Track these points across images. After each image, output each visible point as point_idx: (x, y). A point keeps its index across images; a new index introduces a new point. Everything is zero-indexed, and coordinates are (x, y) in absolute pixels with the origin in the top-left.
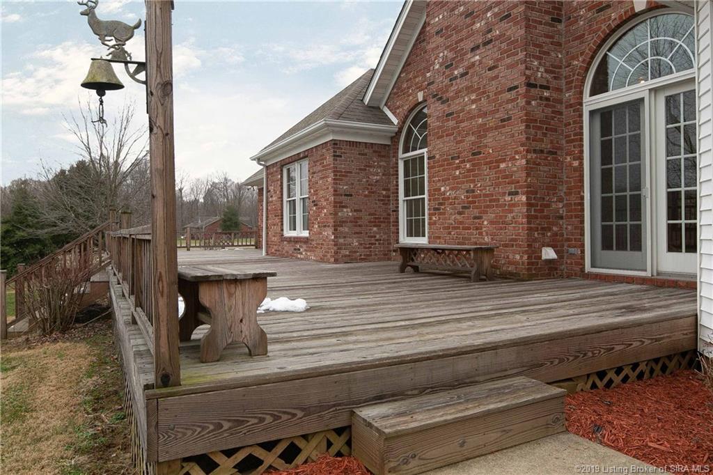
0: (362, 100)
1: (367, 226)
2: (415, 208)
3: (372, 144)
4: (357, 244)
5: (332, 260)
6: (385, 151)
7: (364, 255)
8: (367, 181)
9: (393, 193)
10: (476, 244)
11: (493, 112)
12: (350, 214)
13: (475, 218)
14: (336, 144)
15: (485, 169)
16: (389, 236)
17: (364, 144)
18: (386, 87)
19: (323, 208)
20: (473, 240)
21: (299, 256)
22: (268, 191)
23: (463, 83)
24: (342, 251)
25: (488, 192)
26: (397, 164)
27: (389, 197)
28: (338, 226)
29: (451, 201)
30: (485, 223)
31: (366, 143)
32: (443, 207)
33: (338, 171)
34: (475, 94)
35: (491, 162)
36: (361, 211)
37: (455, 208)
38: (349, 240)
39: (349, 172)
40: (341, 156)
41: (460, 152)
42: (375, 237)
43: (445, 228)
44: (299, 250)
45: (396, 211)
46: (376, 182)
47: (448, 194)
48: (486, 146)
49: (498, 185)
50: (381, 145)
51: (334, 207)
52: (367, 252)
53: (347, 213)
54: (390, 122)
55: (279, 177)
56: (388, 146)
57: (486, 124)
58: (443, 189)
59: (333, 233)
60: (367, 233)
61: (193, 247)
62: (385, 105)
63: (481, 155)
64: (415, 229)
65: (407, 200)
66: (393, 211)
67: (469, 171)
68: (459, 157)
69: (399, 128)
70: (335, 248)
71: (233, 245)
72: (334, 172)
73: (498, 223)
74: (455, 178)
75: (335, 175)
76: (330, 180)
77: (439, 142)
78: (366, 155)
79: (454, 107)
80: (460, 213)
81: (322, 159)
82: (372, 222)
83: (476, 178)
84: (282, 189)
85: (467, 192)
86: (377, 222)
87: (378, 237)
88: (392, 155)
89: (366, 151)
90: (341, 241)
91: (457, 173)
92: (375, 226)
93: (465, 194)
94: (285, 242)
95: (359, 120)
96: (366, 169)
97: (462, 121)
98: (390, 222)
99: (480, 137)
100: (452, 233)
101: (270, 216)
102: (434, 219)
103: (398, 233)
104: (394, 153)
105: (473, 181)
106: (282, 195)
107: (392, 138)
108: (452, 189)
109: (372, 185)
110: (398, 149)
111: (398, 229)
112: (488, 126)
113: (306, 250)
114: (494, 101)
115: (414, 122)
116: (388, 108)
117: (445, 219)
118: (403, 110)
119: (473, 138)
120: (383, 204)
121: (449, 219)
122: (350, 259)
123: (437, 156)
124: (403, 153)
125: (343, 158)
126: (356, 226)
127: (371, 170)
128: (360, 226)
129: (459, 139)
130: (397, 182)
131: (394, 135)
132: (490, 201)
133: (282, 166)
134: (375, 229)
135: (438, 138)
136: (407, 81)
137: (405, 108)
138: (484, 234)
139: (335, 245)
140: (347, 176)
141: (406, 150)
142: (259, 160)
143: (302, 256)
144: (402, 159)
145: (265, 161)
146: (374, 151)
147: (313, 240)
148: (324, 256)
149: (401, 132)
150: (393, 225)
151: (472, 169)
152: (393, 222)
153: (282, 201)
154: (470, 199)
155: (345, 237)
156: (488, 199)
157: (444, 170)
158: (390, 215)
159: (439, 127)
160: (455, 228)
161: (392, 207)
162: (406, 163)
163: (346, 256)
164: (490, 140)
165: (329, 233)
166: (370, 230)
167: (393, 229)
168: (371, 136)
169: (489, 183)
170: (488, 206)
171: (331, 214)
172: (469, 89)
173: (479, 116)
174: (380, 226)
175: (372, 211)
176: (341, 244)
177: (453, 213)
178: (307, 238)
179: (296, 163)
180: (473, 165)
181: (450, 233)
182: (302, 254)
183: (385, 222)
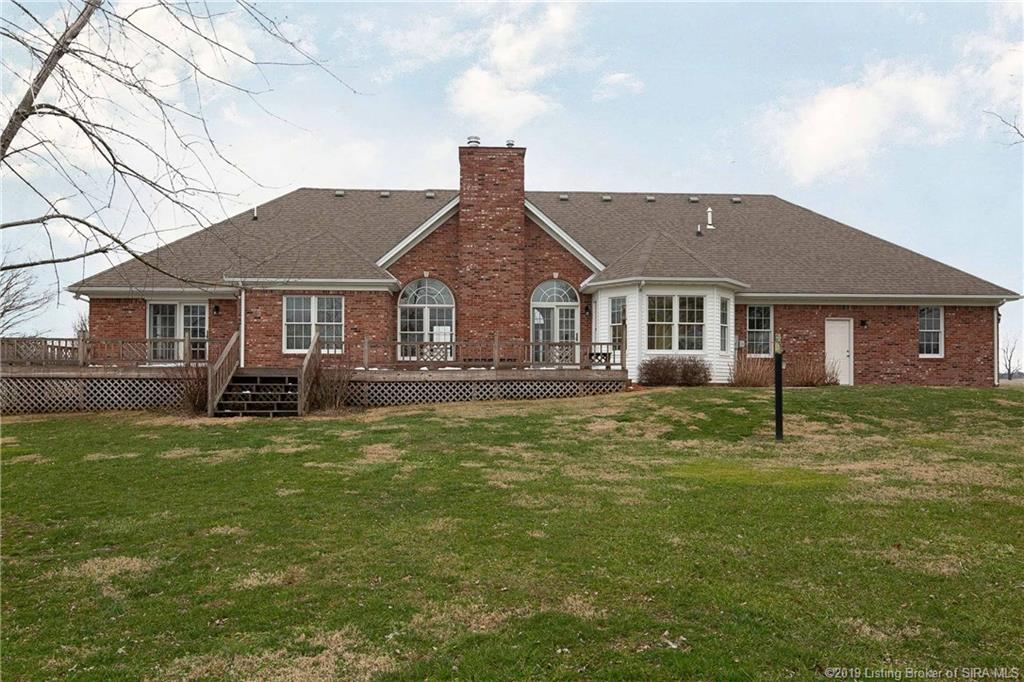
19: (371, 334)
22: (248, 313)
55: (279, 302)
62: (387, 269)
76: (382, 316)
81: (368, 301)
84: (282, 313)
106: (282, 318)
124: (400, 304)
133: (284, 294)
136: (412, 261)
144: (401, 307)
153: (282, 323)
162: (404, 311)
179: (314, 296)
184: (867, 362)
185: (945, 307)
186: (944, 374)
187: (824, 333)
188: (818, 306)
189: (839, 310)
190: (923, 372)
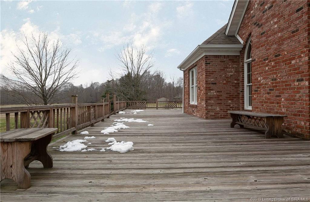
0: (225, 33)
1: (225, 100)
3: (228, 56)
4: (219, 109)
5: (205, 117)
6: (237, 59)
7: (223, 115)
8: (225, 76)
9: (241, 82)
10: (277, 113)
11: (287, 28)
12: (215, 94)
13: (277, 96)
14: (207, 57)
15: (282, 65)
16: (239, 105)
17: (223, 56)
18: (237, 24)
19: (202, 91)
20: (275, 110)
21: (194, 114)
23: (270, 13)
24: (210, 113)
25: (284, 80)
26: (243, 65)
27: (239, 84)
28: (209, 100)
29: (263, 86)
30: (283, 100)
31: (224, 55)
32: (259, 90)
33: (208, 72)
34: (276, 19)
35: (286, 60)
36: (221, 92)
37: (265, 90)
38: (214, 107)
39: (215, 72)
40: (210, 64)
41: (268, 56)
42: (230, 105)
43: (260, 102)
44: (194, 111)
45: (243, 91)
46: (231, 76)
47: (262, 82)
48: (283, 50)
49: (290, 75)
50: (234, 56)
51: (206, 90)
52: (225, 113)
53: (213, 93)
54: (239, 43)
55: (188, 75)
56: (238, 56)
57: (283, 36)
58: (259, 79)
59: (205, 104)
60: (225, 104)
61: (159, 108)
62: (238, 34)
63: (281, 56)
65: (249, 85)
66: (241, 92)
67: (273, 67)
68: (268, 59)
69: (244, 46)
70: (206, 111)
71: (176, 107)
72: (206, 72)
73: (290, 100)
74: (266, 72)
75: (206, 74)
76: (204, 76)
77: (257, 51)
78: (225, 62)
79: (266, 29)
80: (268, 93)
81: (201, 66)
82: (228, 98)
83: (277, 71)
84: (189, 81)
85: (272, 80)
86: (231, 98)
87: (231, 105)
88: (240, 61)
89: (225, 60)
90: (210, 107)
91: (267, 69)
92: (229, 100)
93: (271, 81)
94: (190, 107)
96: (224, 69)
97: (270, 36)
98: (239, 98)
99: (280, 45)
100: (264, 105)
101: (185, 94)
102: (255, 96)
103: (244, 103)
104: (241, 60)
105: (276, 73)
106: (189, 84)
107: (241, 51)
108: (264, 79)
109: (228, 78)
110: (244, 57)
111: (244, 102)
112: (284, 37)
113: (196, 112)
114: (288, 20)
116: (239, 35)
117: (260, 96)
118: (246, 35)
119: (276, 46)
120: (235, 88)
121: (263, 97)
122: (215, 117)
123: (257, 59)
124: (247, 59)
125: (211, 64)
126: (218, 100)
127: (228, 70)
128: (221, 100)
129: (268, 47)
130: (243, 76)
131: (241, 50)
132: (286, 85)
133: (189, 70)
134: (230, 101)
135: (257, 48)
136: (248, 19)
137: (247, 34)
138: (282, 106)
139: (206, 110)
140: (213, 74)
141: (248, 58)
142: (180, 67)
143: (195, 115)
144: (246, 62)
145: (184, 68)
146: (230, 60)
147: (198, 107)
148: (202, 115)
149: (245, 48)
150: (241, 99)
151: (275, 66)
152: (241, 98)
153: (189, 87)
154: (274, 85)
155: (211, 106)
156: (284, 84)
157: (260, 67)
158: (239, 94)
159: (258, 42)
160: (266, 102)
161: (240, 89)
162: (249, 64)
163: (212, 115)
164: (286, 46)
165: (203, 103)
166: (227, 102)
167: (241, 101)
168: (227, 51)
169: (285, 74)
170: (284, 89)
171: (204, 93)
172: (273, 16)
173: (279, 32)
174: (233, 100)
175: (229, 92)
176: (210, 109)
177: (265, 93)
178: (196, 106)
179: (194, 68)
180: (276, 63)
181: (263, 105)
182: (194, 113)
183: (236, 98)
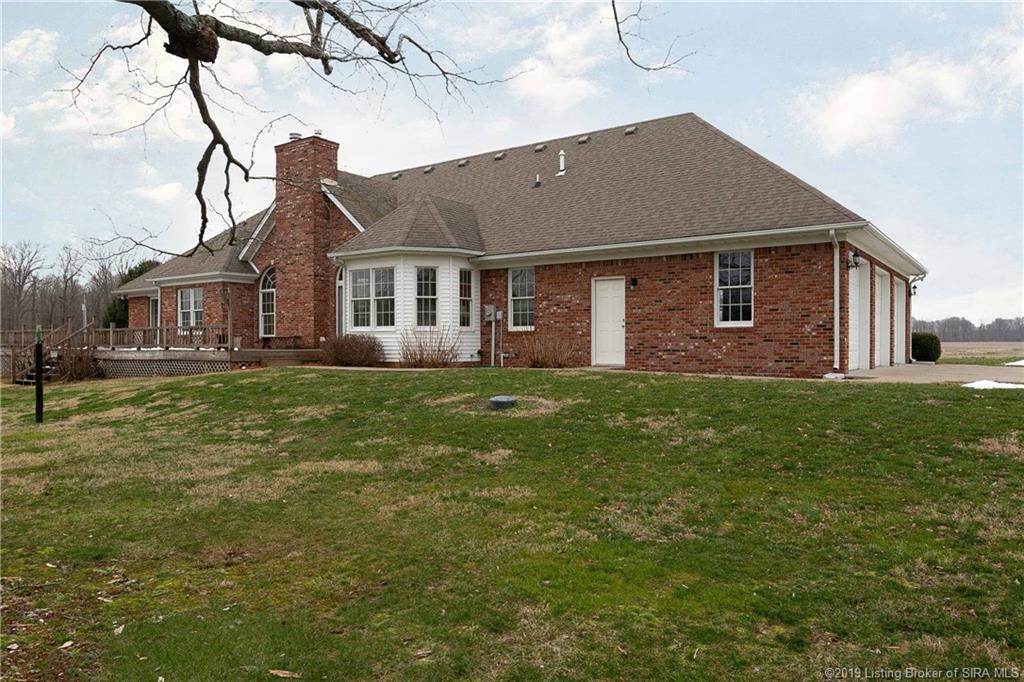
0: (238, 257)
1: (241, 328)
2: (268, 320)
3: (245, 284)
6: (252, 288)
8: (242, 304)
9: (256, 311)
11: (303, 283)
14: (225, 283)
16: (254, 333)
22: (162, 304)
23: (292, 267)
25: (301, 315)
26: (258, 295)
27: (254, 313)
30: (299, 327)
31: (241, 283)
32: (283, 321)
34: (296, 274)
35: (302, 303)
45: (258, 320)
46: (246, 304)
47: (286, 315)
48: (300, 296)
49: (304, 312)
50: (250, 284)
51: (223, 318)
54: (255, 272)
55: (175, 295)
56: (254, 285)
57: (300, 287)
58: (283, 312)
62: (252, 261)
63: (298, 299)
64: (269, 330)
65: (264, 315)
66: (256, 321)
68: (290, 299)
69: (260, 276)
73: (304, 327)
78: (241, 289)
80: (289, 323)
81: (214, 291)
83: (296, 309)
84: (177, 304)
86: (247, 326)
87: (247, 335)
89: (241, 287)
91: (289, 306)
95: (239, 272)
96: (241, 297)
97: (290, 284)
98: (254, 326)
99: (298, 292)
101: (164, 321)
102: (279, 325)
103: (259, 331)
104: (256, 289)
106: (177, 307)
107: (256, 281)
108: (286, 312)
109: (244, 306)
110: (259, 287)
111: (259, 329)
114: (303, 278)
115: (269, 273)
116: (254, 263)
117: (285, 325)
118: (263, 266)
120: (250, 317)
123: (281, 295)
124: (262, 290)
126: (235, 328)
127: (244, 298)
130: (258, 304)
131: (257, 279)
132: (302, 318)
133: (177, 289)
141: (264, 288)
144: (261, 292)
146: (245, 288)
149: (261, 278)
152: (256, 326)
153: (177, 311)
154: (294, 317)
157: (283, 303)
158: (254, 323)
161: (255, 318)
162: (264, 295)
164: (301, 294)
167: (256, 329)
168: (244, 279)
169: (301, 311)
170: (300, 321)
171: (221, 321)
172: (294, 271)
173: (297, 283)
174: (249, 328)
175: (244, 320)
179: (191, 289)
183: (251, 327)
184: (642, 335)
185: (756, 249)
186: (750, 350)
187: (589, 299)
188: (581, 264)
189: (606, 267)
190: (718, 347)
